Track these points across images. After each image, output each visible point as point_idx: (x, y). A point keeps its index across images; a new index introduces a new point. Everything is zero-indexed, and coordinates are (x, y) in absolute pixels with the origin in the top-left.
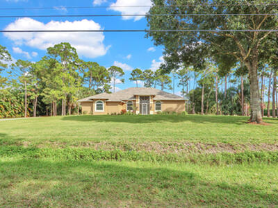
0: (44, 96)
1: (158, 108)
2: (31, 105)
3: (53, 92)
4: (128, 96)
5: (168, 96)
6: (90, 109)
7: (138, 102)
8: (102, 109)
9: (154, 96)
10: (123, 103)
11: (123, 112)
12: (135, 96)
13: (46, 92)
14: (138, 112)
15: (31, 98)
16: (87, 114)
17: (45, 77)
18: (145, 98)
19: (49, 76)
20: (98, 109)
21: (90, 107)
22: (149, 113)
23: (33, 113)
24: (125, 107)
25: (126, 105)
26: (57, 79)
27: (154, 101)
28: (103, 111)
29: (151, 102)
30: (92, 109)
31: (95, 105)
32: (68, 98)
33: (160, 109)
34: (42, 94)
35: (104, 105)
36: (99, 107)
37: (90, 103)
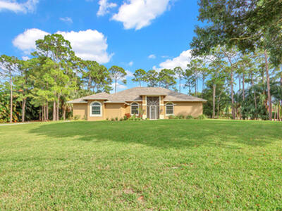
0: (32, 98)
1: (170, 110)
2: (19, 108)
3: (42, 92)
4: (133, 97)
5: (181, 97)
6: (84, 114)
7: (145, 104)
8: (99, 113)
9: (164, 97)
10: (126, 106)
11: (127, 116)
12: (141, 97)
13: (34, 93)
14: (145, 117)
15: (19, 100)
16: (80, 120)
17: (33, 75)
18: (153, 99)
19: (38, 73)
20: (94, 112)
21: (84, 111)
22: (158, 117)
23: (21, 117)
24: (129, 110)
25: (131, 107)
26: (47, 77)
27: (165, 102)
28: (101, 115)
29: (161, 104)
30: (86, 114)
31: (90, 107)
32: (62, 100)
33: (171, 112)
34: (30, 95)
35: (102, 107)
36: (96, 111)
37: (84, 105)
